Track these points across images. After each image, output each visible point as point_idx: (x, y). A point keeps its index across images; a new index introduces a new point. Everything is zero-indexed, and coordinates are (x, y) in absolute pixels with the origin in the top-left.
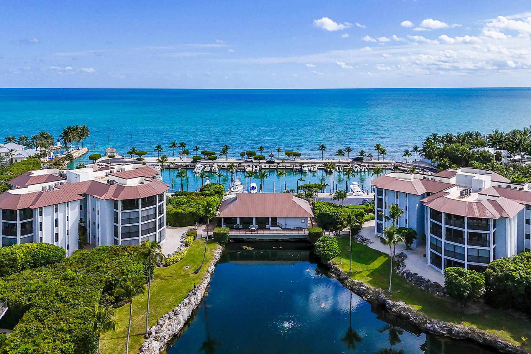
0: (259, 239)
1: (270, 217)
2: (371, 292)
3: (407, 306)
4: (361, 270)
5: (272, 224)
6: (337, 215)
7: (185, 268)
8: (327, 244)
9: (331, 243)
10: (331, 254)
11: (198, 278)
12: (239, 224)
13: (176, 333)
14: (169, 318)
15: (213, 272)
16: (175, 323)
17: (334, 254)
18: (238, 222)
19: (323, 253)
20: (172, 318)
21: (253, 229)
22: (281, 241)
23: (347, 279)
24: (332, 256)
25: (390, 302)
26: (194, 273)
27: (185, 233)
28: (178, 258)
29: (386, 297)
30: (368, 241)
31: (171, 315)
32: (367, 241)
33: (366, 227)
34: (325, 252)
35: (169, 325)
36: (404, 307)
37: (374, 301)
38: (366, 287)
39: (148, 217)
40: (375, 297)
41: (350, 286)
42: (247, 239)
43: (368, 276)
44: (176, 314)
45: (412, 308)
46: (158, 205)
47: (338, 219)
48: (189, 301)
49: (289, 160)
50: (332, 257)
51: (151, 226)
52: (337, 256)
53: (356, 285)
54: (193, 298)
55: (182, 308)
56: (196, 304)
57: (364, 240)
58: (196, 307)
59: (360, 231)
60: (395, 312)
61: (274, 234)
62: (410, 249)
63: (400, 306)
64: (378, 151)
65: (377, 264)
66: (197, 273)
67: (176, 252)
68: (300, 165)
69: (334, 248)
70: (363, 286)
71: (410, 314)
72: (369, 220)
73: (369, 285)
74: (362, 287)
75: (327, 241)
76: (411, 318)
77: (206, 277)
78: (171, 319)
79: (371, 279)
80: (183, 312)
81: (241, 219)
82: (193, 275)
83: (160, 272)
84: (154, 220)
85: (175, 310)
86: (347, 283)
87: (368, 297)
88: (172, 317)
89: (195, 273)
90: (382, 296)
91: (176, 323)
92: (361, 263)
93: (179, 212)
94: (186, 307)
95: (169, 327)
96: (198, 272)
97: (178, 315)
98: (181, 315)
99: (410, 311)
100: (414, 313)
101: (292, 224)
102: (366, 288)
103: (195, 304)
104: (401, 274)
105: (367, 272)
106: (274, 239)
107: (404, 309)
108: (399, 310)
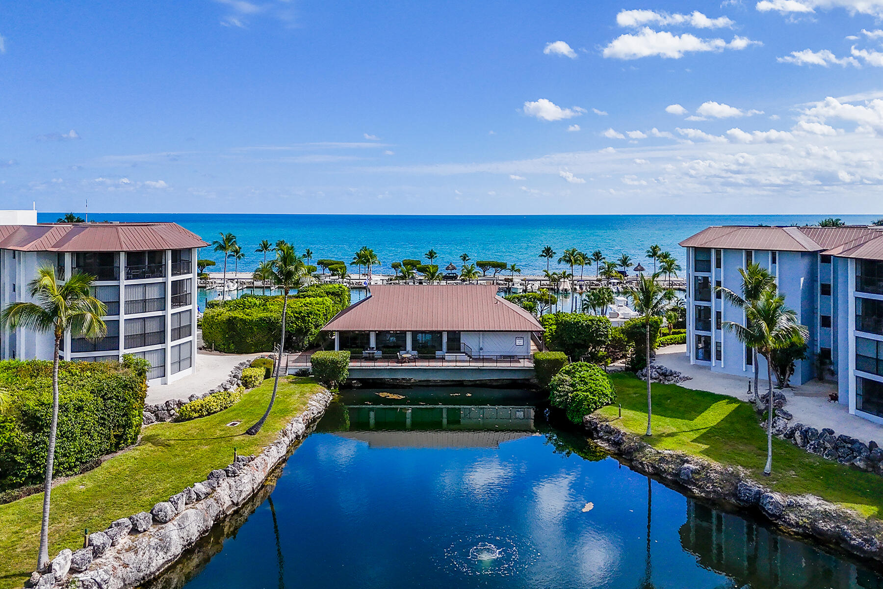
0: (420, 381)
1: (444, 331)
2: (713, 475)
3: (831, 507)
4: (675, 430)
5: (448, 349)
6: (599, 325)
7: (228, 425)
8: (581, 376)
9: (590, 376)
10: (593, 399)
11: (252, 443)
12: (373, 348)
13: (150, 575)
14: (134, 531)
15: (299, 436)
16: (150, 546)
17: (599, 399)
18: (373, 343)
19: (573, 398)
20: (145, 531)
21: (405, 358)
22: (470, 384)
23: (641, 448)
24: (595, 403)
25: (777, 497)
26: (247, 433)
27: (247, 363)
28: (215, 404)
29: (761, 486)
30: (678, 376)
31: (142, 521)
32: (675, 377)
33: (664, 354)
34: (577, 395)
35: (127, 551)
36: (822, 510)
37: (725, 499)
38: (697, 463)
39: (144, 304)
40: (728, 488)
41: (653, 466)
42: (392, 379)
43: (694, 441)
44: (158, 520)
45: (849, 512)
46: (171, 278)
47: (601, 336)
48: (209, 490)
49: (484, 276)
50: (596, 406)
51: (152, 327)
52: (608, 404)
53: (668, 462)
54: (224, 484)
55: (181, 506)
56: (235, 502)
57: (665, 374)
58: (234, 511)
59: (654, 360)
60: (797, 525)
61: (454, 368)
62: (788, 386)
63: (809, 508)
64: (654, 258)
65: (713, 416)
66: (254, 434)
67: (212, 392)
68: (506, 283)
69: (600, 386)
70: (688, 462)
71: (846, 527)
72: (668, 345)
73: (706, 458)
74: (686, 465)
75: (580, 372)
76: (854, 540)
77: (276, 441)
78: (140, 532)
79: (707, 447)
80: (186, 517)
81: (380, 334)
82: (242, 438)
83: (159, 432)
84: (160, 313)
85: (156, 509)
86: (644, 459)
87: (708, 488)
88: (144, 527)
89: (249, 432)
90: (750, 483)
91: (153, 544)
92: (671, 417)
93: (235, 318)
94: (197, 506)
95: (129, 557)
96: (256, 432)
97: (166, 522)
98: (175, 523)
99: (845, 518)
100: (861, 523)
101: (493, 346)
102: (698, 467)
103: (232, 501)
104: (782, 436)
105: (691, 433)
106: (453, 381)
107: (826, 515)
108: (808, 518)
